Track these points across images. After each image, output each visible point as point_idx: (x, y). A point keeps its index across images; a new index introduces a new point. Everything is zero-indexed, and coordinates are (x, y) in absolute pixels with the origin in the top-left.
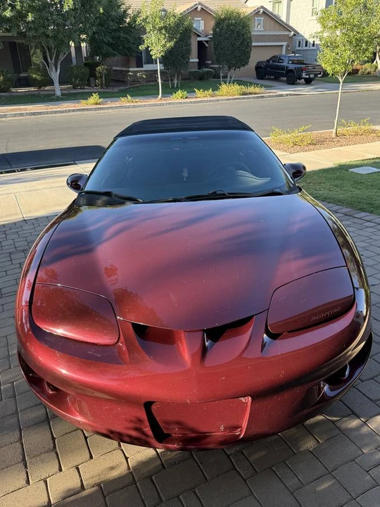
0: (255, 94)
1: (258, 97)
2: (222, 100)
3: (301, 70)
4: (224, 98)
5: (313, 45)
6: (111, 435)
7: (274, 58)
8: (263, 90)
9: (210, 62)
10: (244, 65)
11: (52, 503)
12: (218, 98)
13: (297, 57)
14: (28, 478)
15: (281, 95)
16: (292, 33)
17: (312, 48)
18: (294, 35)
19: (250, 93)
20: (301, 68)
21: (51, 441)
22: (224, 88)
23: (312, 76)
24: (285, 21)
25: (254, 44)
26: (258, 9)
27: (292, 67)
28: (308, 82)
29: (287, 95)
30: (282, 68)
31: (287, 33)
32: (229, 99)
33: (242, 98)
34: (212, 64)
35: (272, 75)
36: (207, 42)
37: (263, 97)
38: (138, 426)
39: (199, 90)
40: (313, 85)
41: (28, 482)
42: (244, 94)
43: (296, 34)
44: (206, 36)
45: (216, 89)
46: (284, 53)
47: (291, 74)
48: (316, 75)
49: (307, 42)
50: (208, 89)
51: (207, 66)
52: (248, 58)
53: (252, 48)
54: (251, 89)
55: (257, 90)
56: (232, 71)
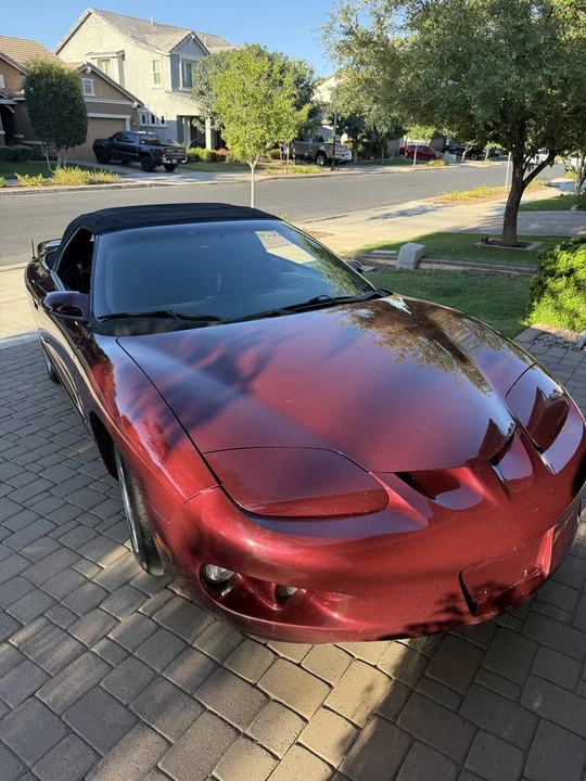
0: (107, 183)
1: (113, 188)
2: (62, 190)
3: (161, 153)
4: (63, 187)
5: (163, 122)
6: (411, 633)
7: (119, 136)
8: (116, 178)
9: (22, 136)
10: (80, 143)
11: (336, 766)
12: (55, 187)
13: (151, 136)
14: (271, 753)
15: (144, 186)
16: (136, 104)
17: (161, 125)
18: (139, 106)
19: (99, 182)
20: (160, 150)
21: (255, 690)
22: (61, 174)
23: (174, 161)
24: (118, 82)
25: (90, 115)
26: (84, 66)
27: (146, 148)
28: (170, 169)
29: (151, 185)
30: (133, 149)
31: (128, 103)
32: (72, 190)
33: (92, 189)
34: (24, 139)
35: (119, 158)
36: (12, 106)
37: (120, 187)
38: (450, 605)
39: (23, 175)
40: (176, 173)
41: (276, 758)
42: (91, 183)
43: (141, 105)
44: (10, 98)
45: (48, 174)
46: (128, 129)
47: (146, 158)
48: (179, 161)
49: (153, 117)
50: (36, 175)
51: (18, 141)
52: (85, 133)
53: (89, 121)
54: (101, 176)
55: (109, 177)
56: (63, 150)
